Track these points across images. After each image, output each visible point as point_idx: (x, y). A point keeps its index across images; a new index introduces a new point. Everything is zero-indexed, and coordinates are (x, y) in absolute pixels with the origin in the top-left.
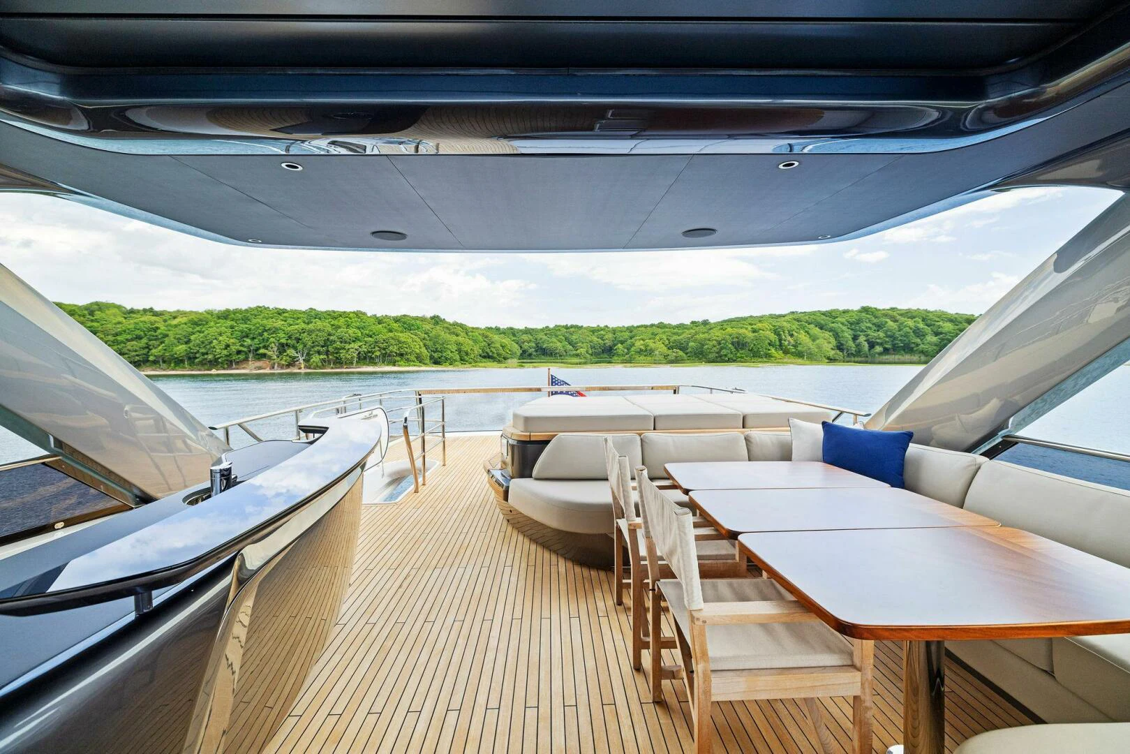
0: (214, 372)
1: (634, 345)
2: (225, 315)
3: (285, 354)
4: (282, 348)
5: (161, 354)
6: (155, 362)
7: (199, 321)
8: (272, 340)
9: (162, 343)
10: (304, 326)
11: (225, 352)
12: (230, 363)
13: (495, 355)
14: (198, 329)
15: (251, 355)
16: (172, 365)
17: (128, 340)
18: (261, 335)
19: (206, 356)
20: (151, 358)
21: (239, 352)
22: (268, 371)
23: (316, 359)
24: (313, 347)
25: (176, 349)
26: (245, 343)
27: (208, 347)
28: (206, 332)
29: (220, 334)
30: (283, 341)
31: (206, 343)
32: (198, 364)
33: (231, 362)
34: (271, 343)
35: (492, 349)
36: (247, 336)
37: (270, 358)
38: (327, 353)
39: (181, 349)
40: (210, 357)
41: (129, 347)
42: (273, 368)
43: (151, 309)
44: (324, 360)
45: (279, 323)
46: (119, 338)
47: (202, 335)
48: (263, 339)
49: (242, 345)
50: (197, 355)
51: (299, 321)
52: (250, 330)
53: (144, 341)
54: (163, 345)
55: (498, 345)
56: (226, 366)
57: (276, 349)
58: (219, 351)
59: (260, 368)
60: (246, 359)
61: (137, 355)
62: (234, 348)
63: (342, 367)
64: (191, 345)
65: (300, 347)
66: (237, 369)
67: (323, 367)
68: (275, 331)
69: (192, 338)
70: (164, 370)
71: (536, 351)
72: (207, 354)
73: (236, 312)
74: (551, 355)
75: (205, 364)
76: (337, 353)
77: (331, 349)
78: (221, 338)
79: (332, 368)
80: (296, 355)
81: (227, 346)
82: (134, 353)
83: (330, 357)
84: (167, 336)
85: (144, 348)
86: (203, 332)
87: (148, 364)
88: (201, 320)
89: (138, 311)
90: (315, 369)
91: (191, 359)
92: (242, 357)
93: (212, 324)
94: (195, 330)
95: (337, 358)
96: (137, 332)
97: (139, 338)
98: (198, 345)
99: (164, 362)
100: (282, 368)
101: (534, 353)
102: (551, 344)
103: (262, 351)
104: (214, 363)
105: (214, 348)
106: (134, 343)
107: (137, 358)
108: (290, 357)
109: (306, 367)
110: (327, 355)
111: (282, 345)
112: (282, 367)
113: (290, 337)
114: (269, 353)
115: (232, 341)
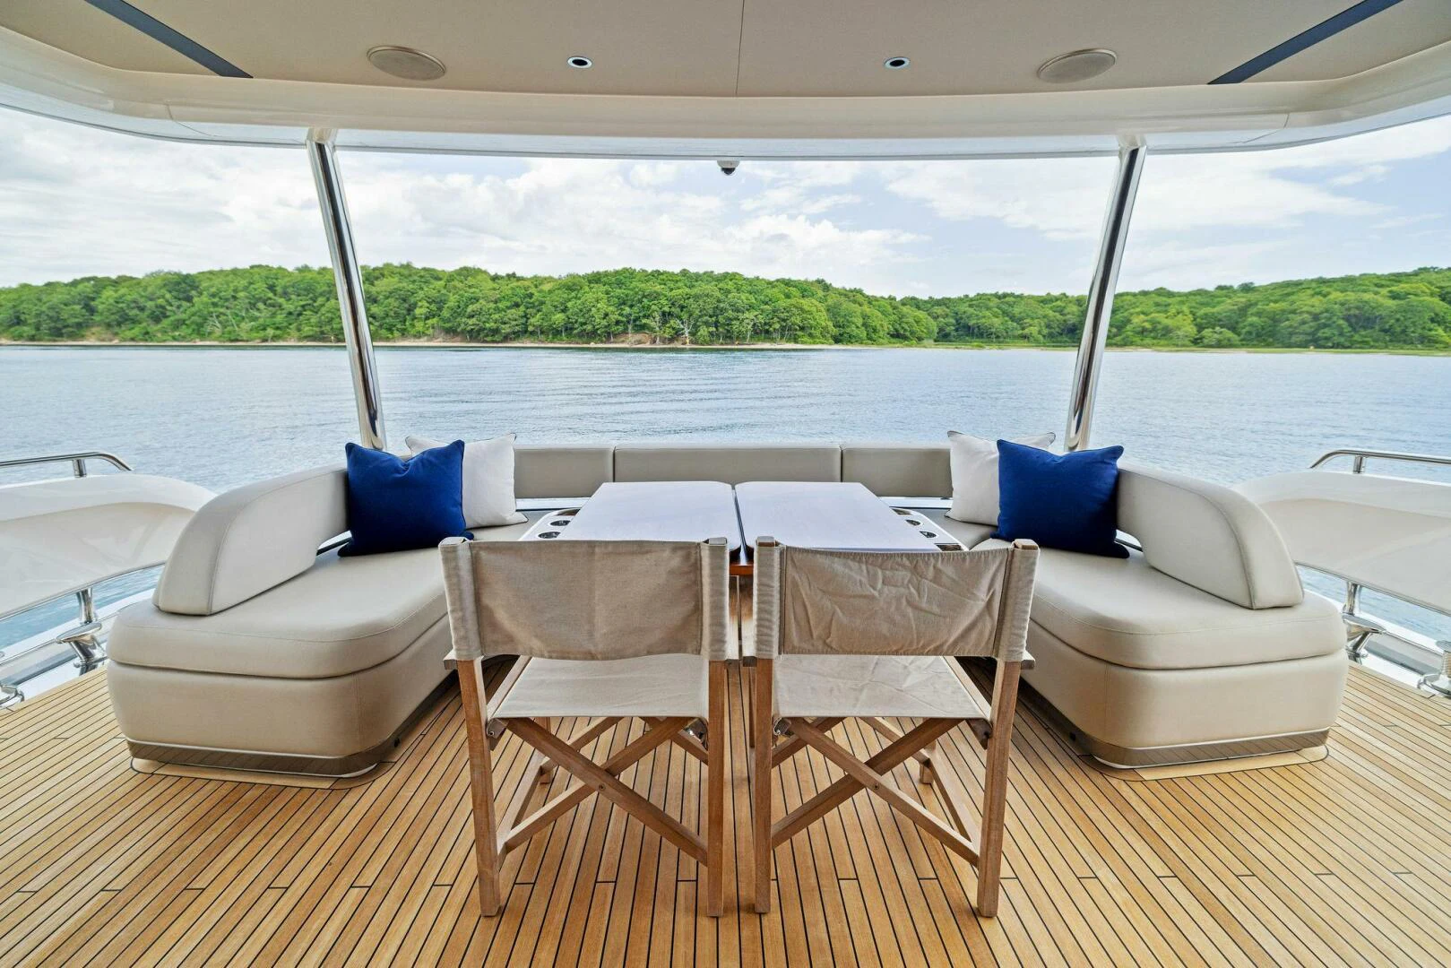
0: (592, 345)
1: (1129, 321)
2: (596, 279)
3: (668, 325)
4: (666, 316)
5: (539, 323)
6: (532, 333)
7: (572, 285)
8: (653, 307)
9: (539, 311)
10: (687, 290)
11: (604, 322)
12: (608, 336)
13: (908, 334)
14: (573, 294)
15: (630, 327)
16: (550, 336)
17: (508, 308)
18: (640, 301)
19: (585, 327)
20: (530, 329)
21: (618, 323)
22: (648, 345)
23: (703, 331)
24: (700, 317)
25: (554, 318)
26: (624, 312)
27: (587, 316)
28: (583, 299)
29: (597, 301)
30: (666, 309)
31: (585, 311)
32: (575, 336)
33: (609, 333)
34: (653, 311)
35: (904, 325)
36: (624, 304)
37: (652, 330)
38: (716, 325)
39: (559, 318)
40: (589, 327)
41: (510, 316)
42: (655, 342)
43: (514, 274)
44: (711, 334)
45: (658, 288)
46: (500, 305)
47: (579, 302)
48: (643, 307)
49: (621, 315)
50: (576, 326)
51: (680, 284)
52: (627, 296)
53: (522, 308)
54: (540, 313)
55: (911, 320)
56: (604, 339)
57: (657, 319)
58: (599, 322)
59: (640, 342)
60: (625, 332)
61: (517, 325)
62: (614, 317)
63: (733, 344)
64: (568, 313)
65: (685, 317)
66: (615, 342)
67: (711, 342)
68: (655, 296)
69: (569, 305)
70: (543, 342)
71: (957, 330)
72: (585, 324)
73: (606, 274)
74: (981, 335)
75: (583, 336)
76: (728, 325)
77: (721, 319)
78: (599, 305)
79: (722, 344)
80: (682, 326)
81: (606, 315)
82: (514, 323)
83: (721, 330)
84: (542, 303)
85: (522, 317)
86: (579, 299)
87: (527, 335)
88: (574, 284)
89: (502, 277)
90: (702, 344)
91: (568, 329)
92: (621, 328)
93: (587, 289)
94: (570, 297)
95: (728, 331)
96: (516, 299)
97: (517, 305)
98: (576, 314)
99: (542, 333)
100: (664, 343)
101: (954, 333)
102: (984, 320)
103: (644, 321)
104: (593, 335)
105: (593, 317)
106: (513, 311)
107: (517, 328)
108: (674, 329)
109: (692, 342)
110: (716, 327)
111: (664, 314)
112: (664, 341)
113: (673, 304)
114: (653, 324)
115: (611, 308)
